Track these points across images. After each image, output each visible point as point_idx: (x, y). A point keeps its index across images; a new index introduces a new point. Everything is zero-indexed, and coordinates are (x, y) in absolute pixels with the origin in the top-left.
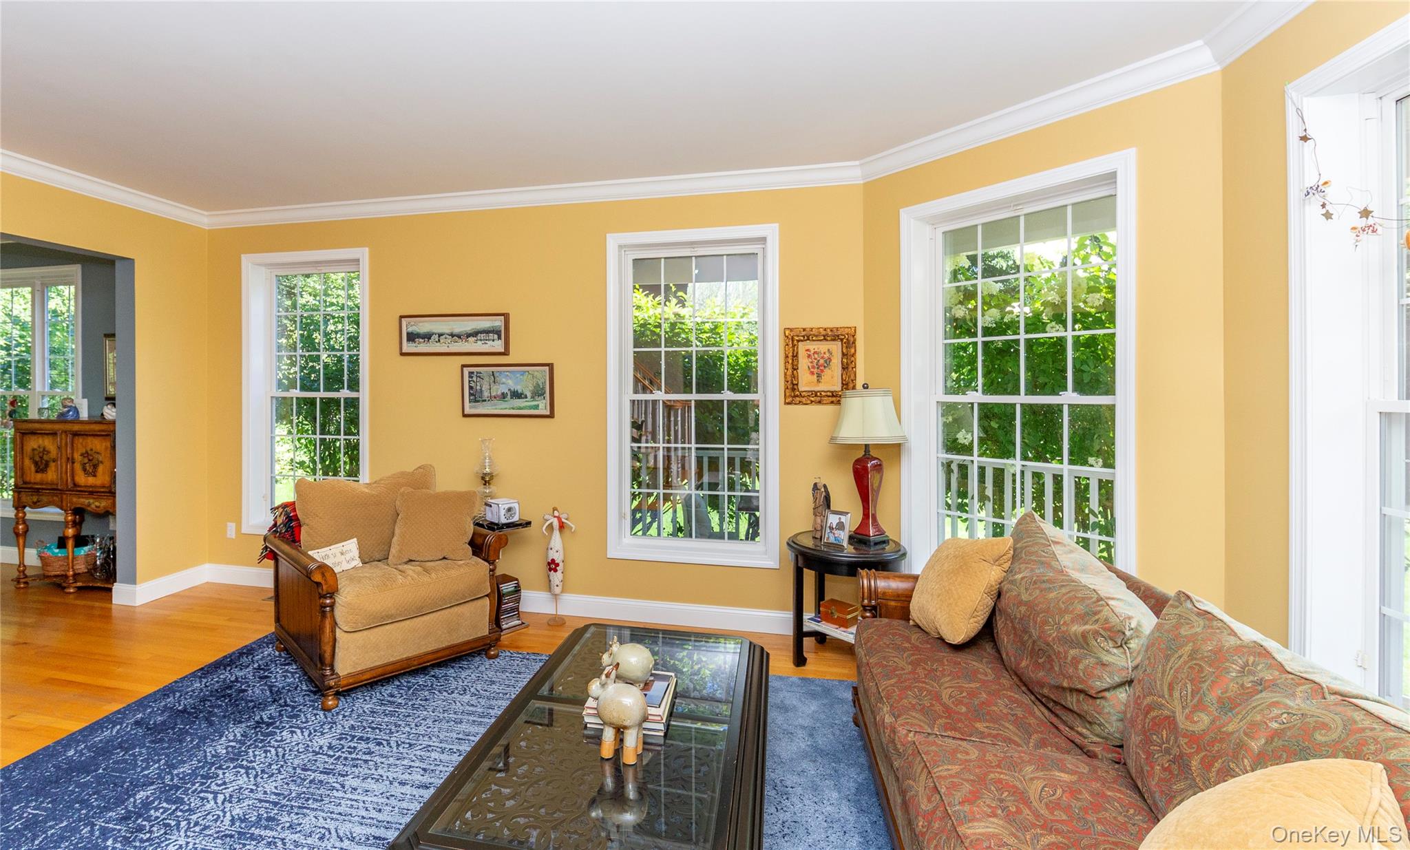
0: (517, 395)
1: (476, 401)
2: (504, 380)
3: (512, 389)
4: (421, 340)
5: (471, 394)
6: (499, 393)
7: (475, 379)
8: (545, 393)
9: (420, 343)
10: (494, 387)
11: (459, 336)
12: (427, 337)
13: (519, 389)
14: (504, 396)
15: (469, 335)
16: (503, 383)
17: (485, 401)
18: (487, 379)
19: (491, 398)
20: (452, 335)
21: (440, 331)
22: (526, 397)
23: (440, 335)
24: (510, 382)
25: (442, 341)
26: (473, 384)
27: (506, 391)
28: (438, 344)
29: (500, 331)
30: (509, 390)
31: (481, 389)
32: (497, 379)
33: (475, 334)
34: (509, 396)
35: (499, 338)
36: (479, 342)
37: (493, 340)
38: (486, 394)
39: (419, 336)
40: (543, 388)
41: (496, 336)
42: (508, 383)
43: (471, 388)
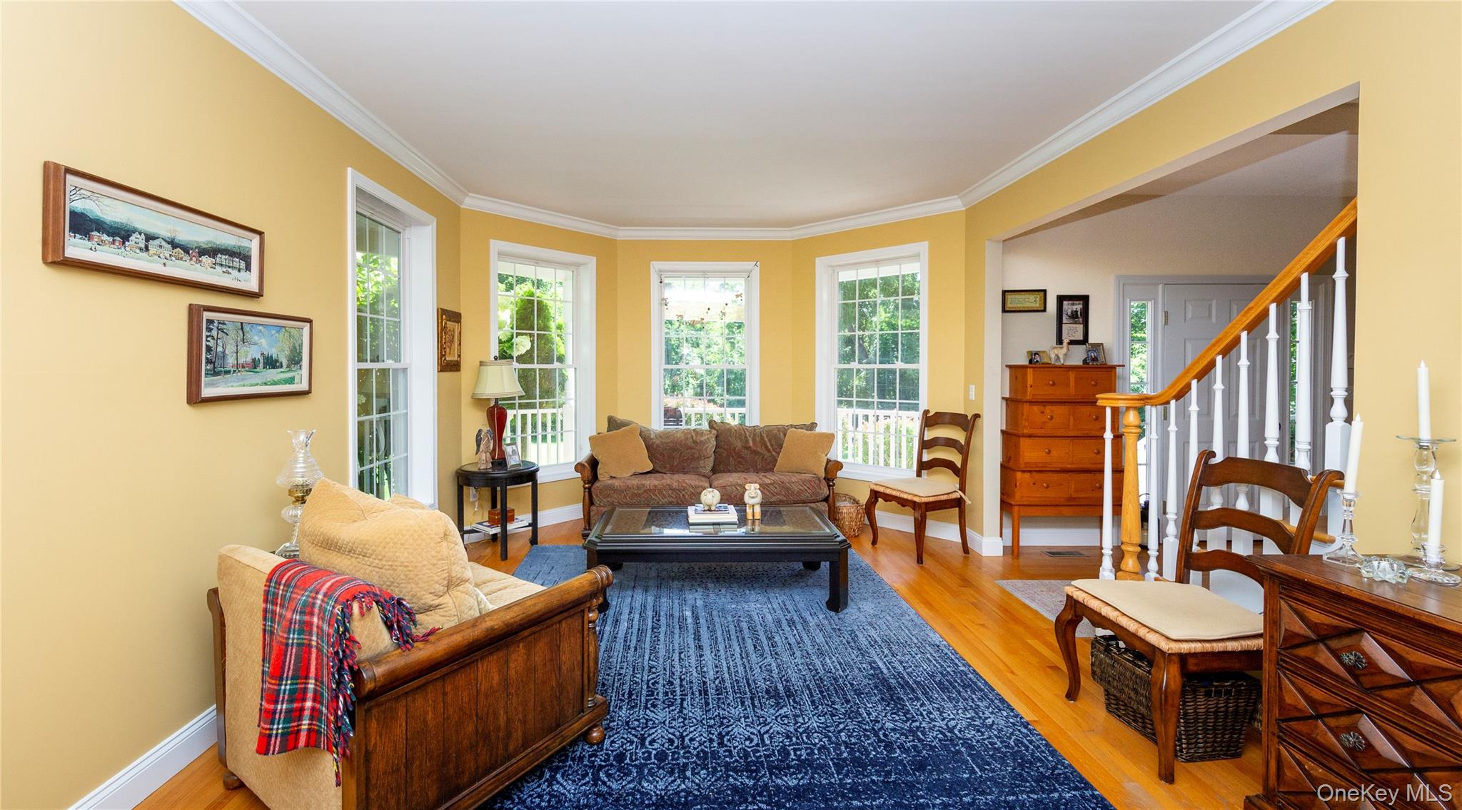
0: (271, 363)
1: (216, 373)
2: (256, 338)
3: (266, 353)
4: (105, 237)
5: (208, 361)
6: (249, 360)
7: (214, 333)
8: (301, 360)
9: (101, 243)
10: (243, 349)
11: (186, 250)
12: (122, 234)
13: (274, 352)
14: (255, 364)
15: (203, 252)
16: (255, 344)
17: (228, 372)
18: (232, 334)
19: (239, 367)
20: (174, 244)
21: (152, 230)
22: (281, 366)
23: (149, 238)
24: (263, 342)
25: (152, 250)
26: (211, 343)
27: (258, 356)
28: (144, 255)
29: (249, 257)
30: (262, 354)
31: (223, 352)
32: (247, 335)
33: (213, 252)
34: (261, 365)
35: (248, 268)
36: (219, 269)
37: (239, 270)
38: (231, 361)
39: (100, 226)
40: (300, 353)
41: (243, 264)
42: (264, 342)
43: (209, 349)
